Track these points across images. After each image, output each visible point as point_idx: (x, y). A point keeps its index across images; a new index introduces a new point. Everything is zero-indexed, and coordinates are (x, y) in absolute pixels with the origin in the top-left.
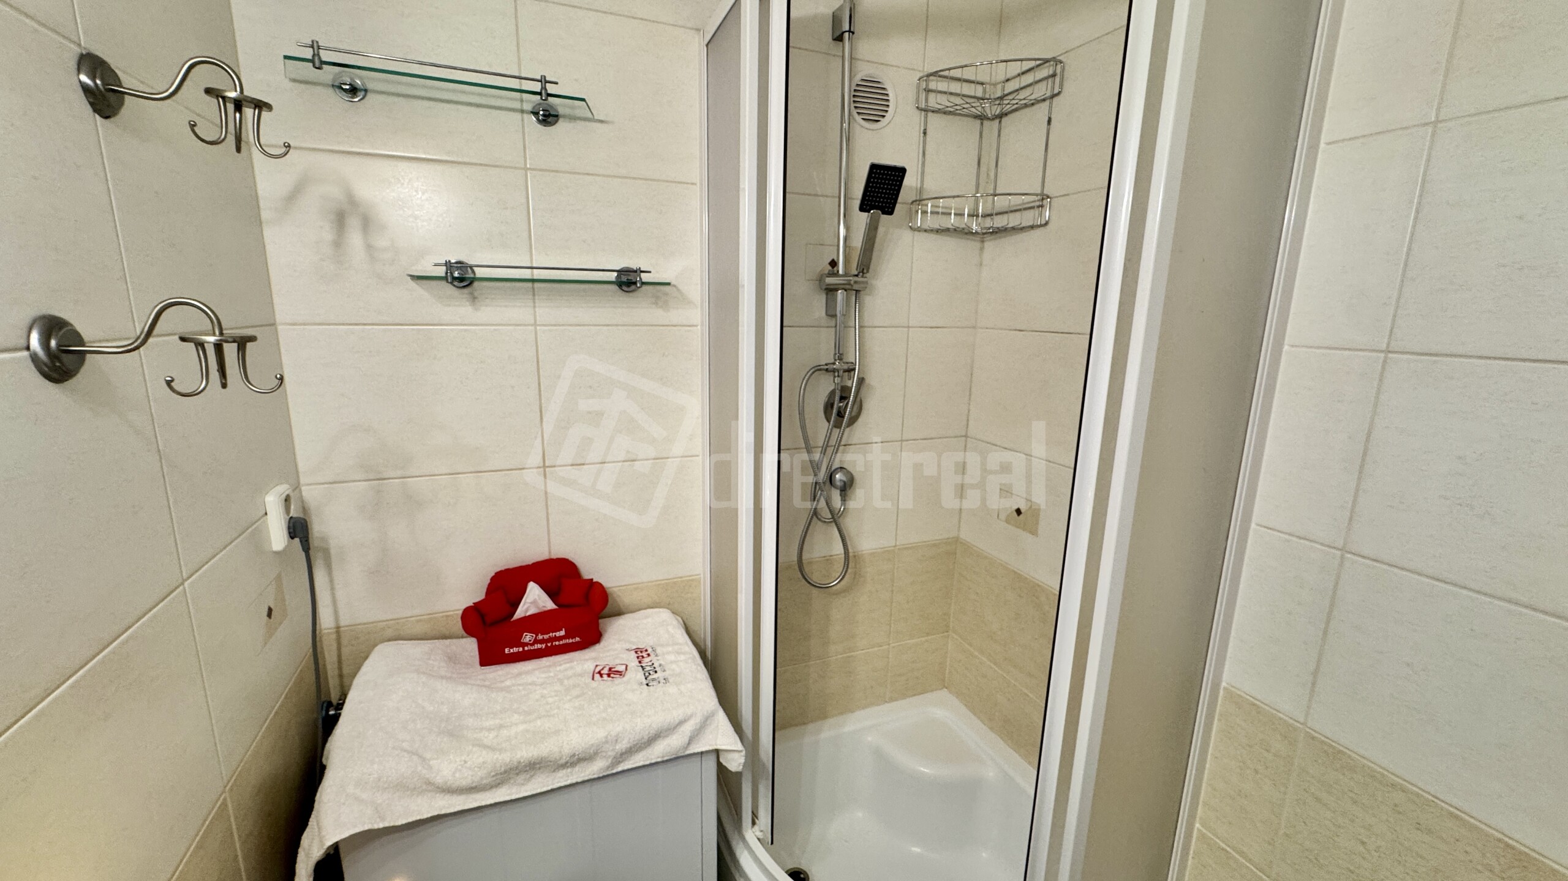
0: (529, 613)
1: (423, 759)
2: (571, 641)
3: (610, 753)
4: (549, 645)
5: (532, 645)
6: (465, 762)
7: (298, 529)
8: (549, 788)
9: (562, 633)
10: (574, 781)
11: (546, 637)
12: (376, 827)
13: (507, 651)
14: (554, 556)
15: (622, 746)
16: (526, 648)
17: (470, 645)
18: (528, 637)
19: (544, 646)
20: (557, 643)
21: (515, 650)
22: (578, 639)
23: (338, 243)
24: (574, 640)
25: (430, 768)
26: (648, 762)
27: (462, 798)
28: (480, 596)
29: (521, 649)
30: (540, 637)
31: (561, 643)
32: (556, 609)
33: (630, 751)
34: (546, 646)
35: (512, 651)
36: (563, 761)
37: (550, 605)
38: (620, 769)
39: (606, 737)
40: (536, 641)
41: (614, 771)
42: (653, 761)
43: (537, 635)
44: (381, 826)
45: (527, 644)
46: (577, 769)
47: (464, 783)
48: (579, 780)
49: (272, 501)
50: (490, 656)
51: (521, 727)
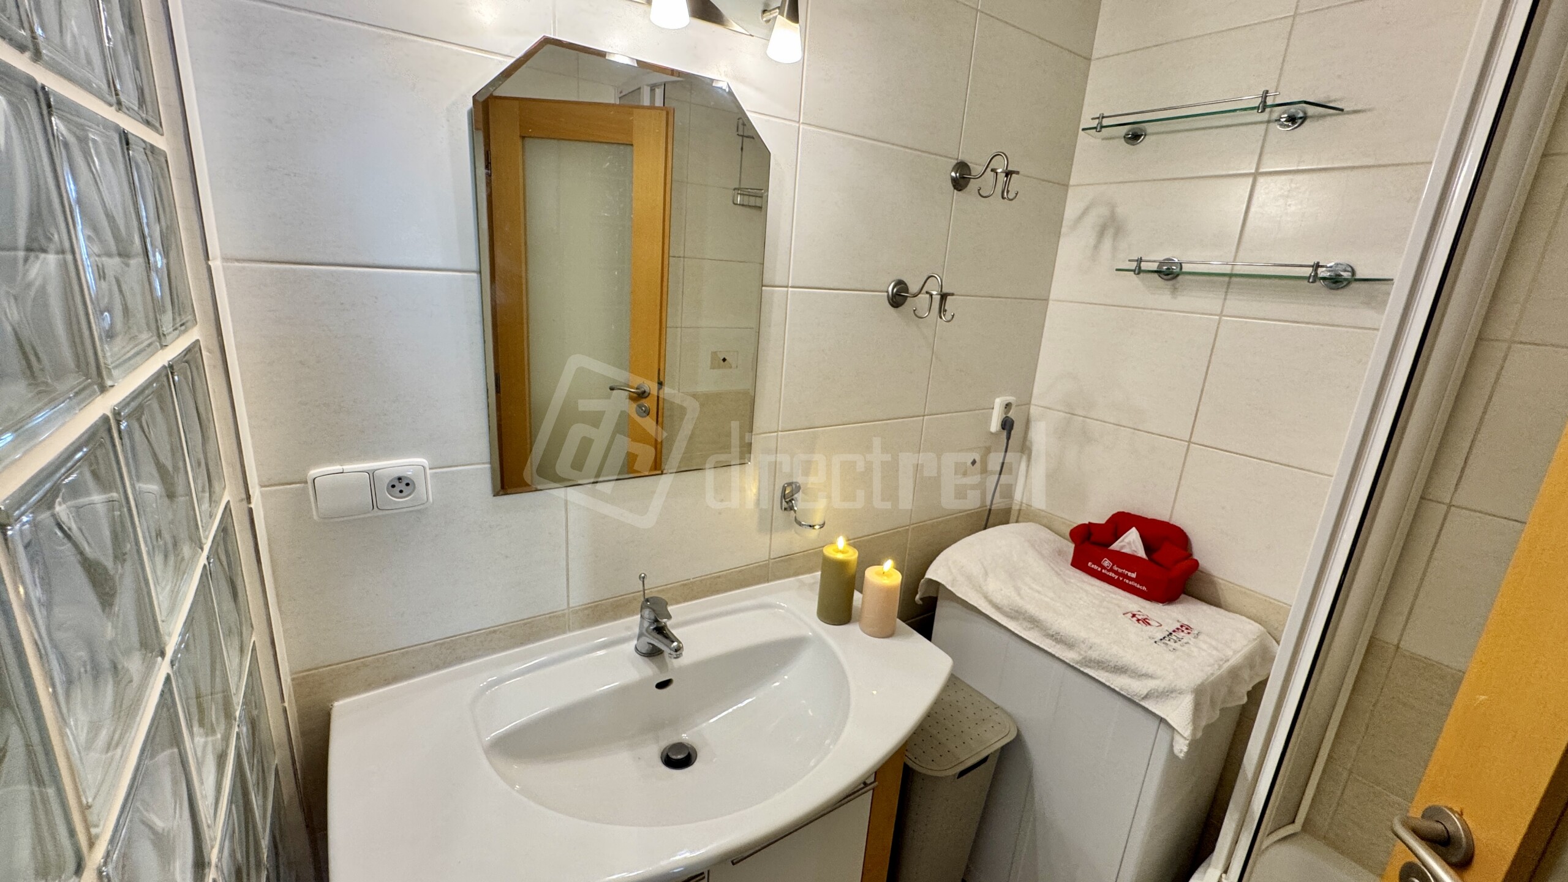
0: (1123, 551)
1: (986, 574)
2: (1138, 586)
3: (1082, 652)
4: (1121, 579)
5: (1109, 571)
6: (1001, 590)
7: (1007, 425)
8: (1037, 644)
9: (1134, 575)
10: (1053, 653)
11: (1120, 570)
12: (948, 587)
13: (1090, 564)
14: (1171, 523)
15: (1094, 655)
16: (1103, 571)
17: (1070, 548)
18: (1106, 563)
19: (1116, 577)
20: (1127, 581)
21: (1095, 567)
22: (1144, 588)
23: (1096, 247)
24: (1141, 587)
25: (986, 580)
26: (1108, 684)
27: (993, 610)
28: (1103, 521)
29: (1099, 569)
30: (1115, 568)
31: (1130, 583)
32: (1144, 559)
33: (1100, 664)
34: (1118, 578)
35: (1093, 566)
36: (1051, 632)
37: (1141, 553)
38: (1087, 671)
39: (1085, 639)
40: (1111, 570)
41: (1082, 669)
42: (1112, 686)
43: (1113, 565)
44: (950, 588)
45: (1103, 567)
46: (1058, 646)
47: (994, 600)
48: (1057, 655)
49: (999, 403)
50: (1079, 563)
51: (1047, 599)
